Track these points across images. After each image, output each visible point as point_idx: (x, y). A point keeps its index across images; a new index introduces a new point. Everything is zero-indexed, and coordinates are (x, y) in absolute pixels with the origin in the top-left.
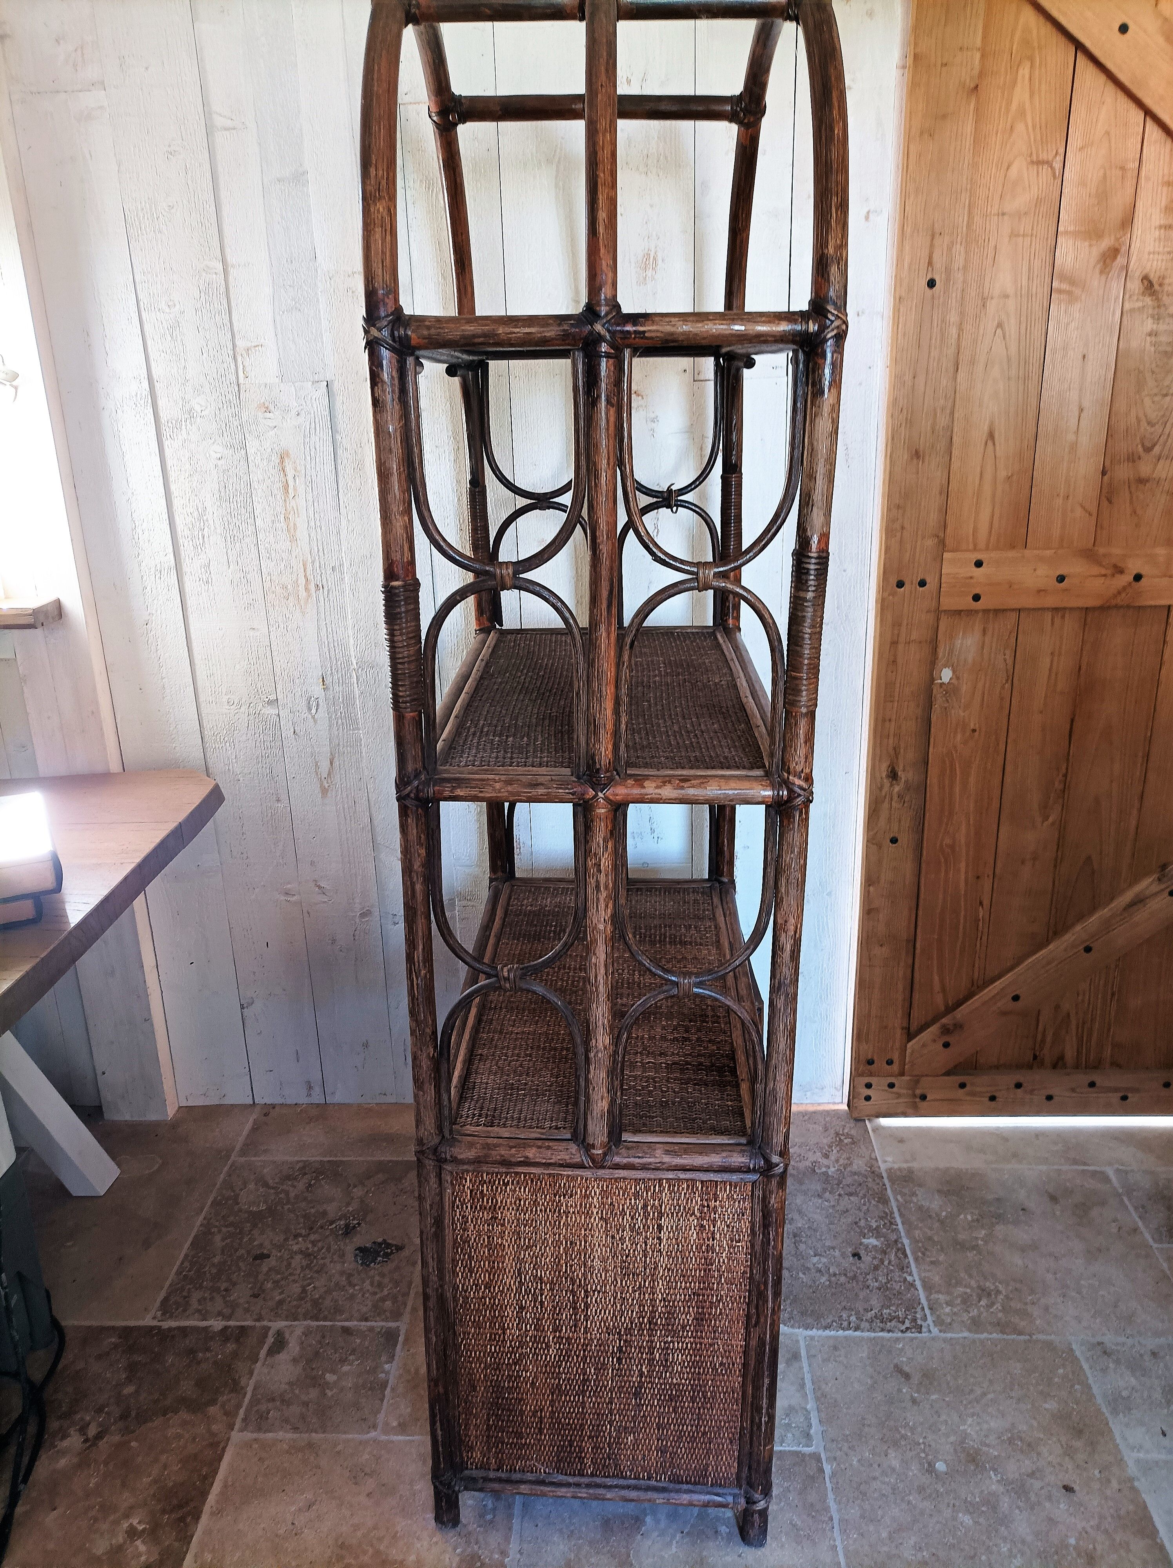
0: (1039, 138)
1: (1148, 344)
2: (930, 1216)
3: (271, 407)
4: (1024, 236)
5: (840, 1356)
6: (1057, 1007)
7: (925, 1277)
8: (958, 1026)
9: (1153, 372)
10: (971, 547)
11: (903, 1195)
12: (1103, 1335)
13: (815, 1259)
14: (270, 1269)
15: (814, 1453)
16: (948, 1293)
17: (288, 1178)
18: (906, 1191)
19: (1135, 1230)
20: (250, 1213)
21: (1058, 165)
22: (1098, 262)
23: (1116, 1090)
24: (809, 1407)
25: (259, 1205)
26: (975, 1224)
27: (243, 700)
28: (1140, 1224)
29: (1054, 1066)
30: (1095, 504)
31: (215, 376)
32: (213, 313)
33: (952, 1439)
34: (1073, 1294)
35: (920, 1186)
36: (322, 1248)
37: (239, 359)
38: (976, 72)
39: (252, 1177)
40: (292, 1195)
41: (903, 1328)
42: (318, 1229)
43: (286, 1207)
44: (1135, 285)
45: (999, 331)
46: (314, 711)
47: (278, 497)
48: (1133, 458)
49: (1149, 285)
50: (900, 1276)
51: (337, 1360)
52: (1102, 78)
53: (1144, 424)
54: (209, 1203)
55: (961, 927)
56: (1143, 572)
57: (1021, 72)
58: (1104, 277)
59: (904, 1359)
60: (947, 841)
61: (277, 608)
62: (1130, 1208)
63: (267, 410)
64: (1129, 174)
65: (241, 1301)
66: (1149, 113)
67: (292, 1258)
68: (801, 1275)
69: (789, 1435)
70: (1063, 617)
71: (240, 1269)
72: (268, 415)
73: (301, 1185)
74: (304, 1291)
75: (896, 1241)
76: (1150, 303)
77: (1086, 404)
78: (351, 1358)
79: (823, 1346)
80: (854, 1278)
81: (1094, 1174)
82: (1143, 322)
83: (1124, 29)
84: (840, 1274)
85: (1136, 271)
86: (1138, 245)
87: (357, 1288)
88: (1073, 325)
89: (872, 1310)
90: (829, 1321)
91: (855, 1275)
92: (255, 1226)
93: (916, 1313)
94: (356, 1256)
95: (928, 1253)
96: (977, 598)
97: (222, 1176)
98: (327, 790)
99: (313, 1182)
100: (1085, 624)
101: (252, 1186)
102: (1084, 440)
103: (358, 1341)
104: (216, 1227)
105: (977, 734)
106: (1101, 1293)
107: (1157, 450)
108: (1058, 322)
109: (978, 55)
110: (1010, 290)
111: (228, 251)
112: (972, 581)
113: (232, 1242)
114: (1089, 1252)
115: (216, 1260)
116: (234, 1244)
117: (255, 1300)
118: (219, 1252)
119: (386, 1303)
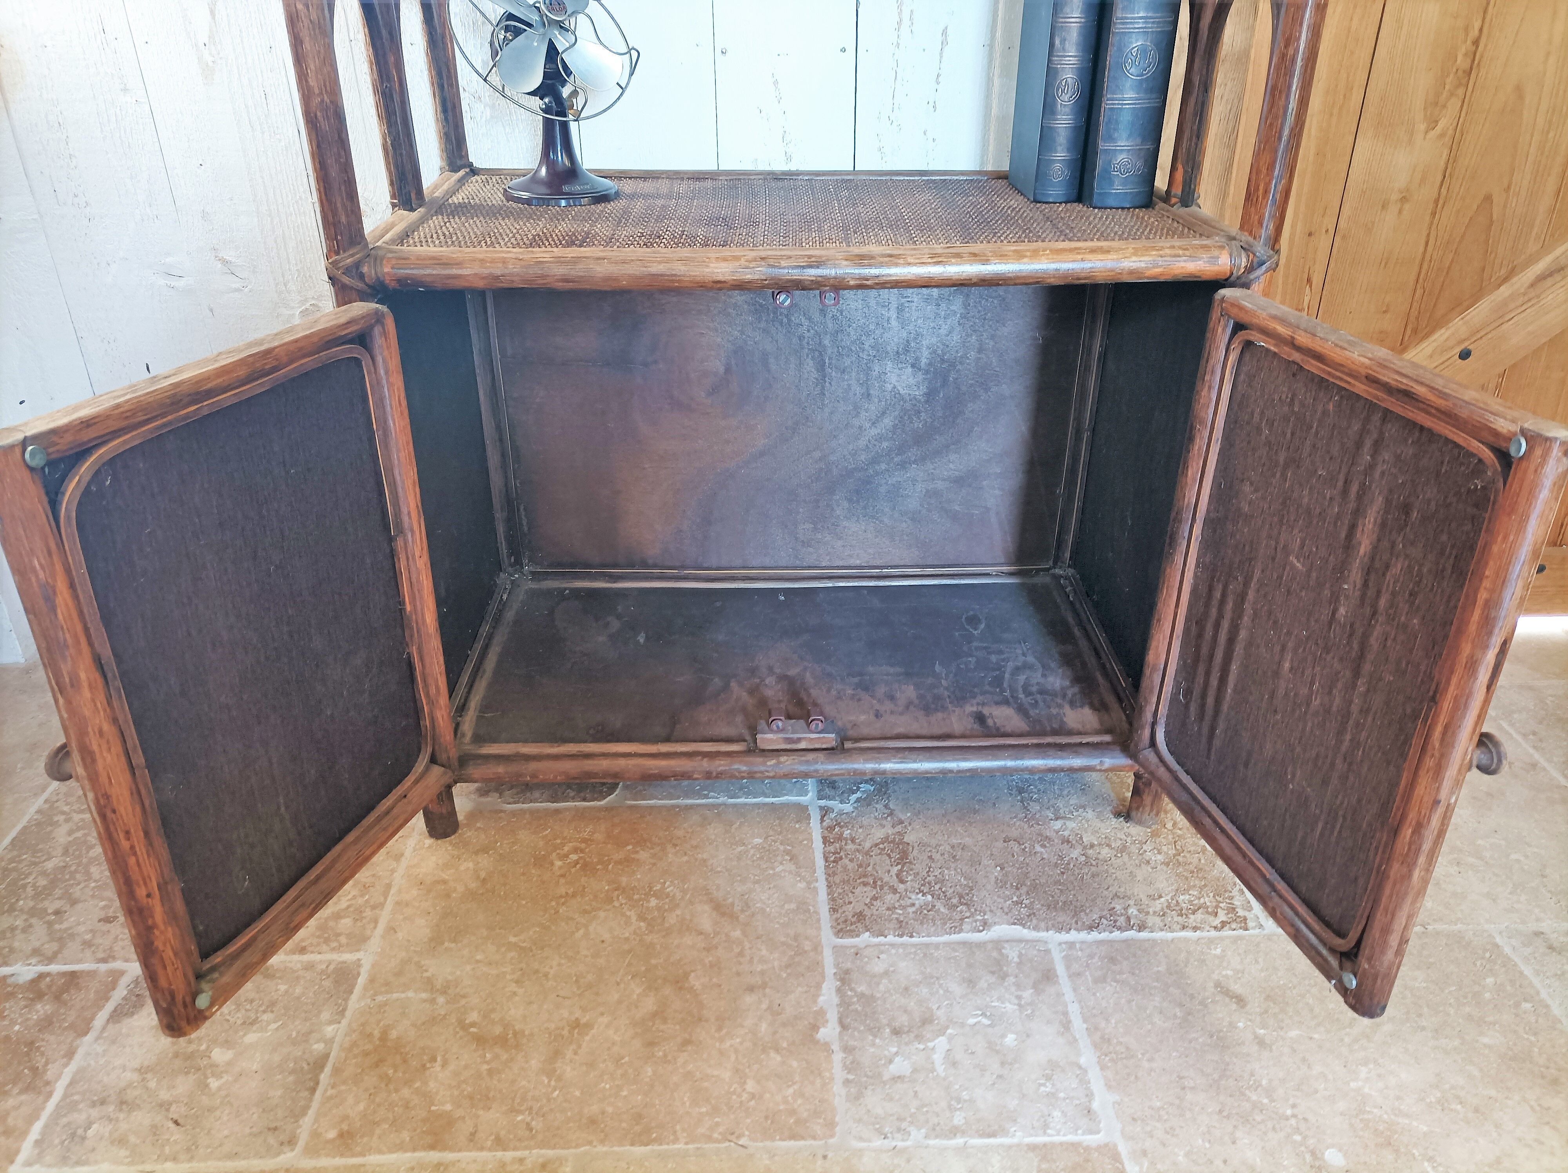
5: (1121, 973)
12: (1538, 920)
13: (1058, 825)
15: (1106, 1145)
19: (1534, 766)
24: (1082, 1061)
28: (1537, 756)
33: (1341, 1105)
34: (1471, 860)
41: (1217, 922)
51: (239, 1022)
59: (1230, 973)
65: (85, 928)
68: (1038, 848)
69: (1057, 1114)
71: (89, 878)
78: (265, 1017)
79: (1091, 956)
80: (1123, 849)
84: (1100, 844)
89: (1160, 897)
90: (1095, 916)
91: (1125, 847)
93: (1232, 898)
103: (283, 988)
104: (63, 813)
106: (1514, 856)
113: (85, 835)
114: (1474, 798)
115: (50, 865)
116: (89, 838)
117: (106, 927)
118: (59, 851)
119: (343, 921)
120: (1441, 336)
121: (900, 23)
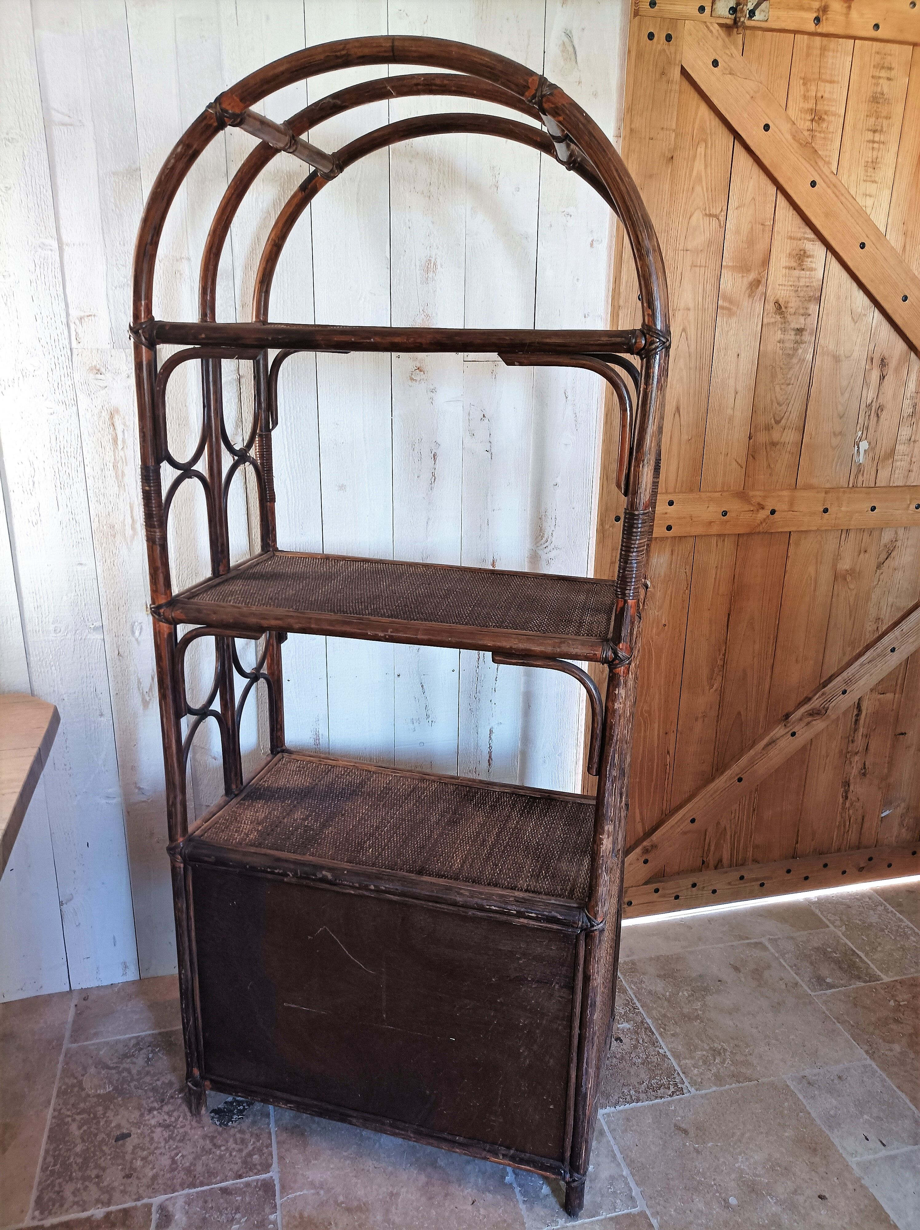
0: (710, 197)
1: (778, 348)
2: (659, 997)
3: (103, 370)
4: (700, 267)
5: (633, 1126)
6: (718, 823)
7: (671, 1048)
8: (654, 846)
9: (781, 368)
10: (664, 491)
11: (635, 984)
12: (803, 1069)
14: (135, 1147)
15: (641, 1212)
16: (692, 1058)
17: (125, 1056)
18: (635, 980)
19: (796, 984)
20: (98, 1096)
21: (722, 219)
22: (747, 289)
23: (756, 880)
24: (624, 1173)
25: (105, 1088)
26: (691, 998)
27: (70, 627)
28: (797, 978)
29: (716, 868)
30: (745, 459)
31: (48, 341)
32: (47, 284)
33: (733, 1176)
34: (774, 1041)
35: (644, 974)
36: (179, 1117)
37: (72, 326)
38: (672, 146)
39: (90, 1061)
40: (134, 1072)
41: (670, 1093)
42: (169, 1100)
43: (132, 1085)
44: (770, 307)
45: (683, 334)
46: (137, 633)
47: (108, 449)
48: (768, 428)
49: (778, 307)
50: (654, 1051)
51: (225, 1221)
52: (750, 161)
53: (775, 405)
54: (55, 1093)
55: (655, 771)
56: (776, 509)
57: (699, 149)
58: (751, 300)
59: (679, 1118)
60: (646, 708)
61: (104, 545)
62: (787, 967)
63: (99, 372)
64: (767, 228)
65: (116, 1184)
66: (780, 188)
67: (153, 1132)
69: (618, 1201)
70: (724, 540)
71: (105, 1154)
72: (99, 376)
73: (140, 1061)
74: (174, 1161)
75: (642, 1022)
76: (780, 319)
77: (739, 389)
78: (238, 1216)
79: (618, 1119)
80: (622, 1058)
81: (756, 944)
82: (775, 332)
83: (767, 127)
84: (611, 1057)
85: (771, 298)
86: (772, 278)
87: (223, 1148)
88: (731, 332)
89: (643, 1082)
90: (616, 1097)
91: (622, 1056)
92: (107, 1108)
93: (675, 1078)
94: (213, 1118)
95: (667, 1028)
96: (669, 528)
97: (60, 1066)
98: (149, 702)
99: (151, 1056)
100: (738, 545)
101: (92, 1070)
102: (738, 414)
103: (239, 1198)
104: (69, 1116)
105: (666, 627)
106: (791, 1037)
107: (783, 422)
108: (722, 330)
109: (673, 135)
110: (691, 305)
111: (63, 231)
112: (666, 516)
113: (88, 1128)
114: (772, 1006)
115: (78, 1149)
116: (92, 1130)
117: (129, 1181)
118: (79, 1141)
119: (254, 1157)
120: (728, 773)
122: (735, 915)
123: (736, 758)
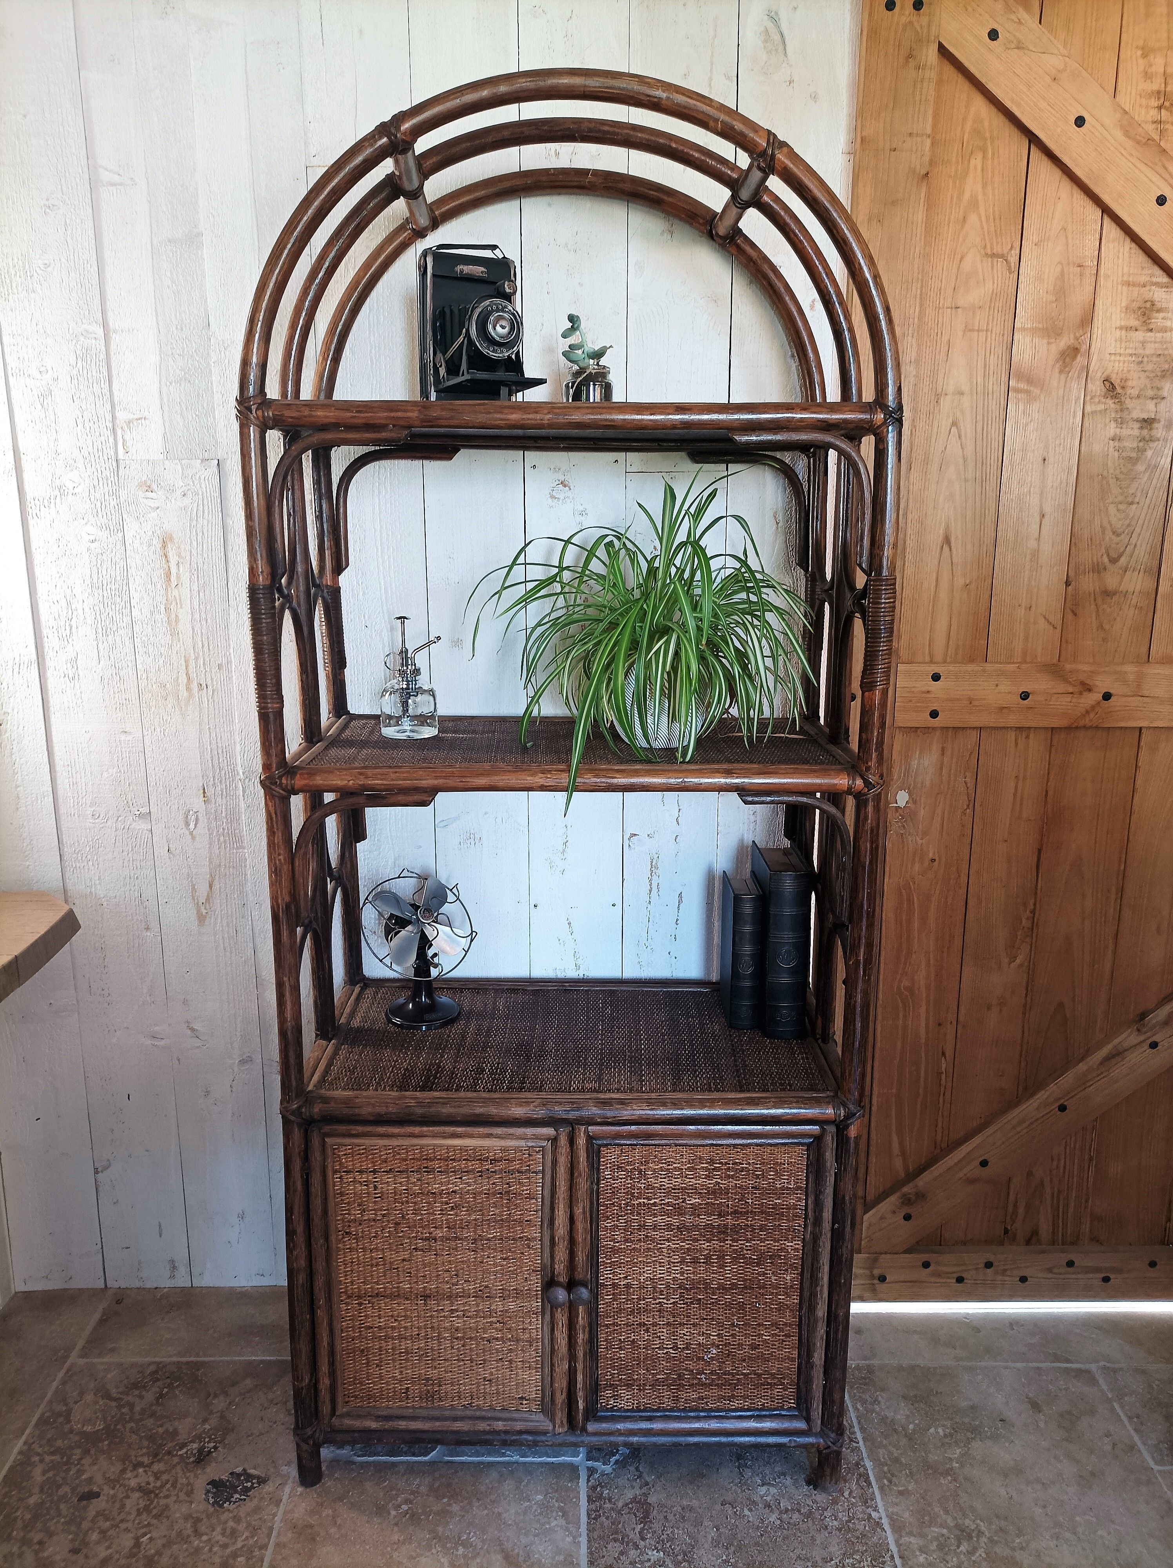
0: (992, 229)
1: (1111, 449)
2: (895, 1430)
3: (154, 487)
4: (978, 331)
6: (1030, 1174)
7: (893, 1513)
8: (921, 1196)
9: (1117, 479)
10: (927, 659)
11: (864, 1402)
13: (763, 1490)
14: (98, 1514)
16: (923, 1536)
17: (135, 1386)
18: (867, 1397)
19: (1132, 1448)
20: (82, 1434)
21: (1014, 260)
22: (1057, 361)
23: (1097, 1270)
25: (95, 1424)
26: (947, 1440)
27: (111, 812)
28: (1136, 1439)
29: (1028, 1242)
30: (1059, 616)
31: (90, 450)
32: (91, 381)
34: (1068, 1535)
35: (882, 1390)
36: (167, 1481)
37: (119, 432)
38: (926, 159)
39: (92, 1385)
40: (137, 1409)
42: (164, 1455)
43: (128, 1426)
44: (1096, 387)
45: (954, 429)
46: (192, 826)
47: (159, 586)
48: (1098, 569)
49: (1111, 388)
50: (864, 1512)
52: (1057, 173)
53: (1109, 534)
54: (34, 1420)
55: (922, 1080)
56: (1111, 691)
57: (973, 161)
58: (1063, 377)
60: (906, 983)
61: (153, 709)
62: (1124, 1419)
63: (150, 489)
64: (1087, 272)
65: (58, 1558)
66: (1106, 210)
67: (127, 1497)
68: (747, 1512)
70: (1027, 737)
71: (60, 1515)
72: (149, 494)
73: (150, 1396)
74: (137, 1544)
75: (857, 1464)
76: (1113, 406)
77: (1048, 509)
80: (809, 1515)
81: (1079, 1373)
82: (1105, 425)
83: (1080, 122)
84: (792, 1510)
85: (1097, 374)
86: (1098, 344)
87: (204, 1538)
88: (1031, 427)
91: (811, 1512)
92: (86, 1452)
93: (884, 1563)
94: (208, 1492)
95: (894, 1479)
96: (934, 714)
97: (55, 1384)
98: (205, 917)
99: (166, 1390)
100: (1051, 746)
101: (89, 1398)
102: (1046, 547)
104: (38, 1454)
105: (936, 863)
106: (1100, 1533)
107: (1123, 560)
108: (1017, 423)
109: (928, 142)
110: (965, 388)
111: (110, 315)
112: (928, 695)
113: (55, 1475)
114: (1081, 1476)
115: (32, 1501)
116: (58, 1478)
117: (74, 1558)
118: (36, 1490)
119: (239, 1559)
120: (1043, 1095)
121: (650, 891)
122: (1056, 1320)
123: (1056, 1073)
